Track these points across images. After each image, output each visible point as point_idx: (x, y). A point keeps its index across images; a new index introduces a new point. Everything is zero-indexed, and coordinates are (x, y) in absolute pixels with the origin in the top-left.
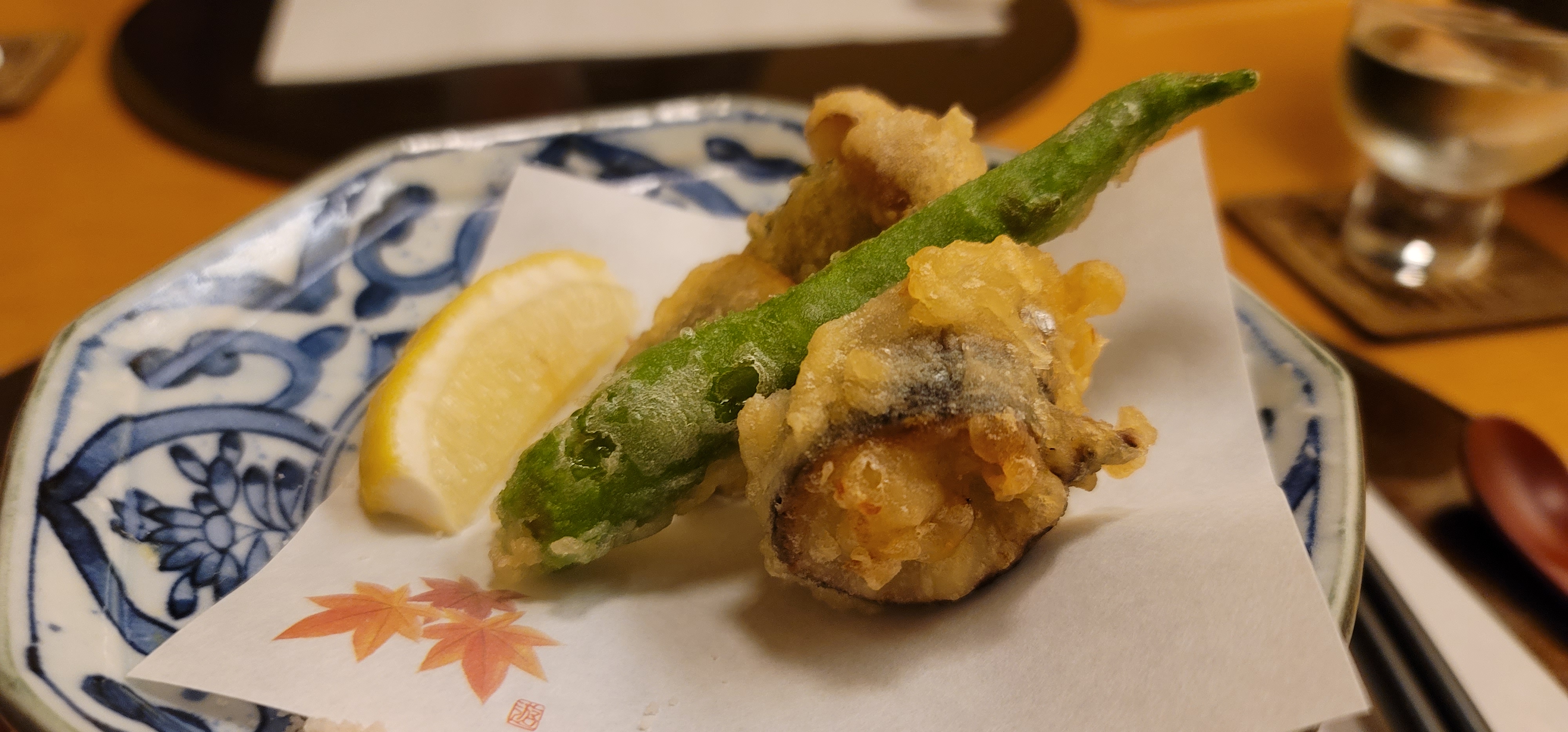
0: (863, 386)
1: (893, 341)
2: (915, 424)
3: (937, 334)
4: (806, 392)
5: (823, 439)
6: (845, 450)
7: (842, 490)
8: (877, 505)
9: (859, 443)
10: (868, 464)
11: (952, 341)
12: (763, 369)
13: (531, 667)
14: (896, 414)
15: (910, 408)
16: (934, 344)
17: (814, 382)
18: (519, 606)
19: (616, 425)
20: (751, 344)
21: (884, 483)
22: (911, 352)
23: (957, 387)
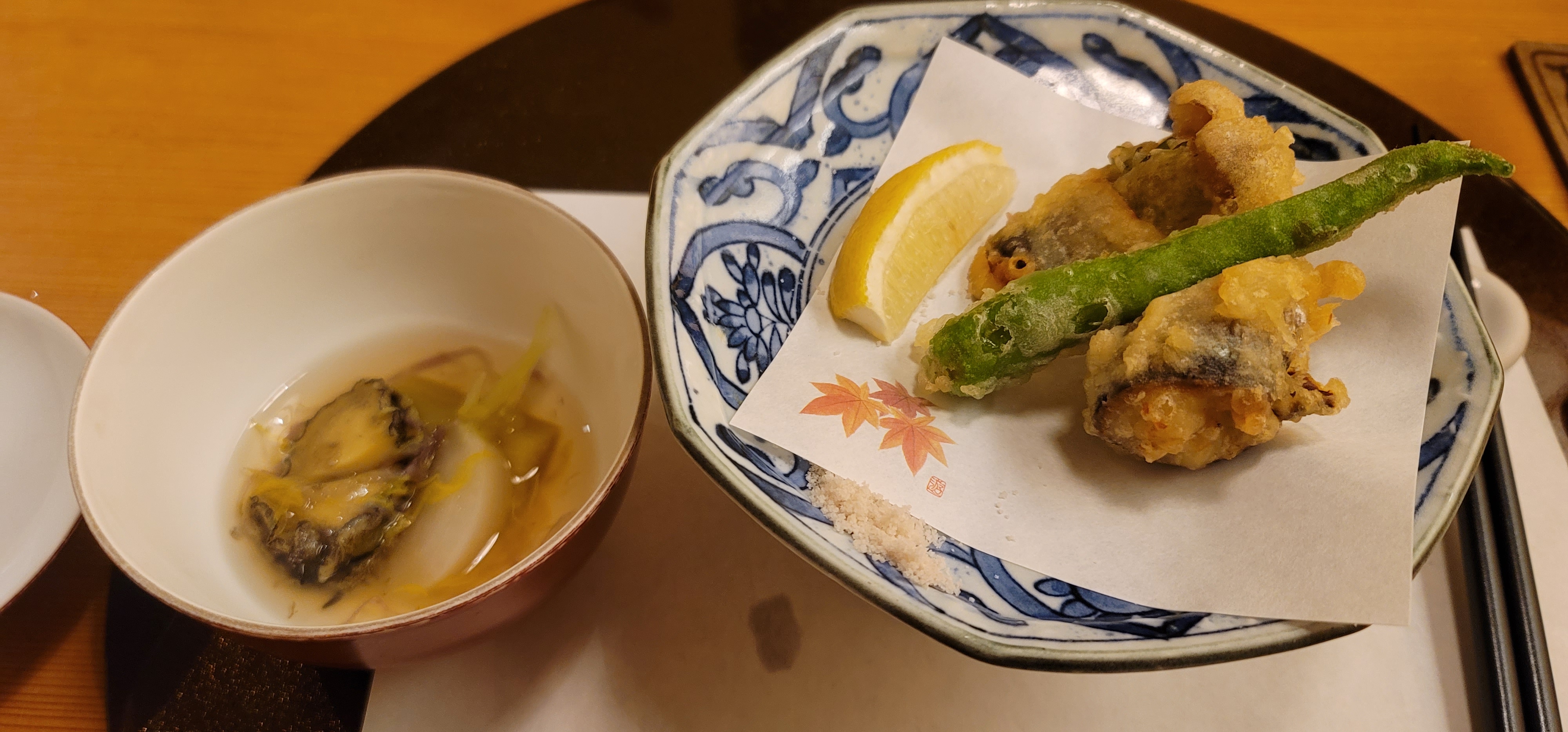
0: (1175, 351)
1: (1199, 321)
2: (1201, 383)
3: (1229, 323)
4: (1139, 342)
5: (1143, 377)
6: (1155, 387)
7: (1147, 411)
8: (1166, 424)
9: (1165, 386)
10: (1167, 401)
11: (1237, 329)
12: (1112, 308)
13: (939, 455)
14: (1191, 375)
15: (1200, 373)
16: (1225, 329)
17: (1145, 337)
18: (932, 412)
19: (1014, 325)
20: (1108, 289)
21: (1174, 413)
22: (1209, 332)
23: (1232, 365)
